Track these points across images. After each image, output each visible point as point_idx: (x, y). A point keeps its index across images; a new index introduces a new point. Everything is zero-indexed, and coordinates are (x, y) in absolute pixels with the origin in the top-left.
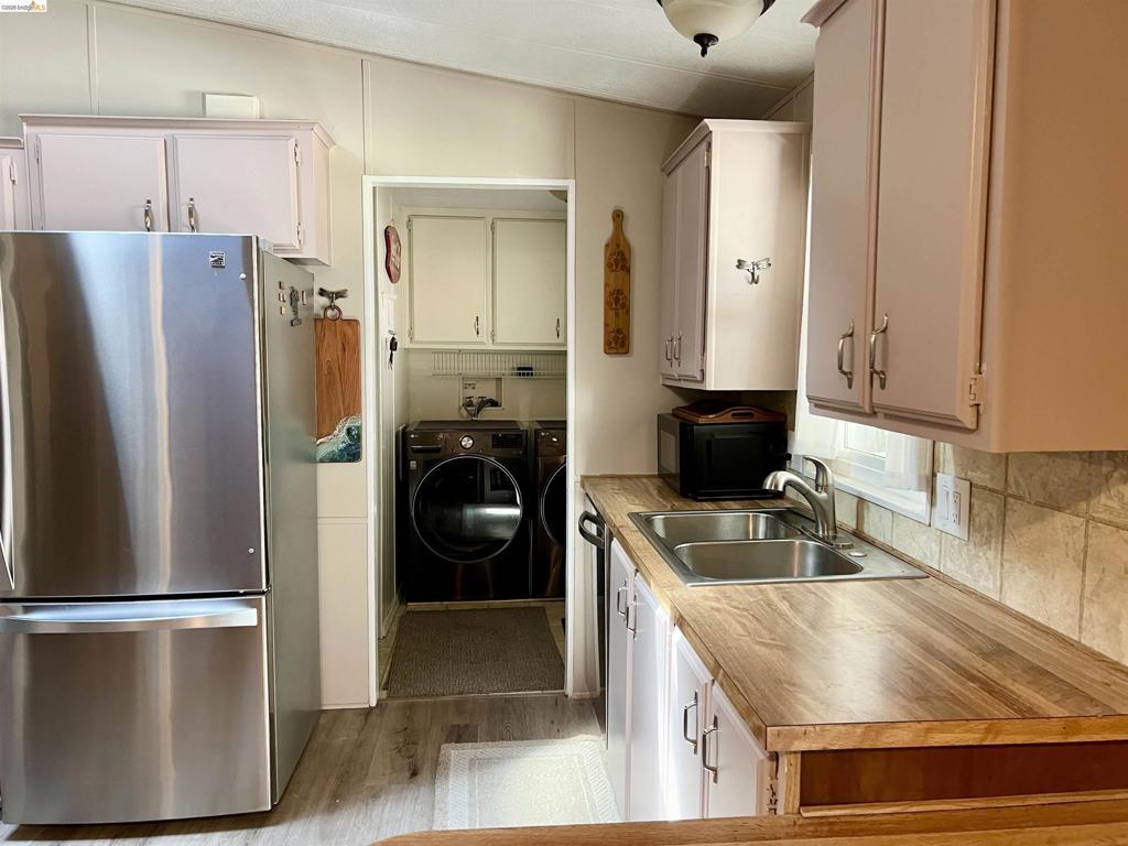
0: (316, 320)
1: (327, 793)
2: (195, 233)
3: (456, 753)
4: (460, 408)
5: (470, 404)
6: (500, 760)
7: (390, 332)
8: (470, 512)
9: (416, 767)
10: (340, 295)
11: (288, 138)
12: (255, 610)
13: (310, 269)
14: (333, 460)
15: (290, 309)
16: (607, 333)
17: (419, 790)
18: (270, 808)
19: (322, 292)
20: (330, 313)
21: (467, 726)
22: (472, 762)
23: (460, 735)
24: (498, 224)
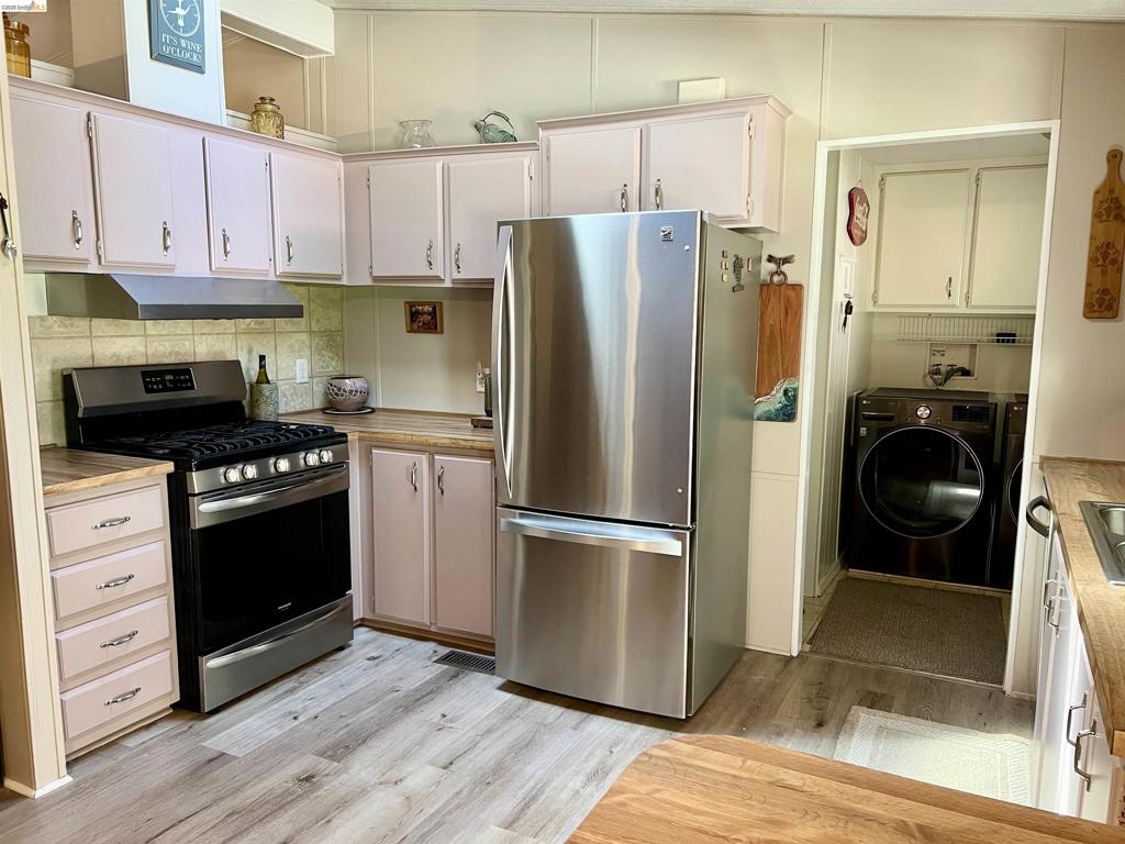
0: (762, 285)
1: (736, 720)
2: (660, 211)
3: (864, 717)
4: (925, 377)
5: (937, 372)
6: (910, 735)
7: (846, 295)
8: (939, 490)
9: (823, 719)
10: (787, 260)
11: (744, 113)
12: (680, 543)
13: (761, 237)
14: (769, 419)
15: (733, 276)
16: (1088, 294)
17: (821, 740)
18: (684, 717)
19: (771, 259)
20: (776, 279)
21: (884, 695)
22: (881, 729)
23: (874, 702)
24: (985, 175)
